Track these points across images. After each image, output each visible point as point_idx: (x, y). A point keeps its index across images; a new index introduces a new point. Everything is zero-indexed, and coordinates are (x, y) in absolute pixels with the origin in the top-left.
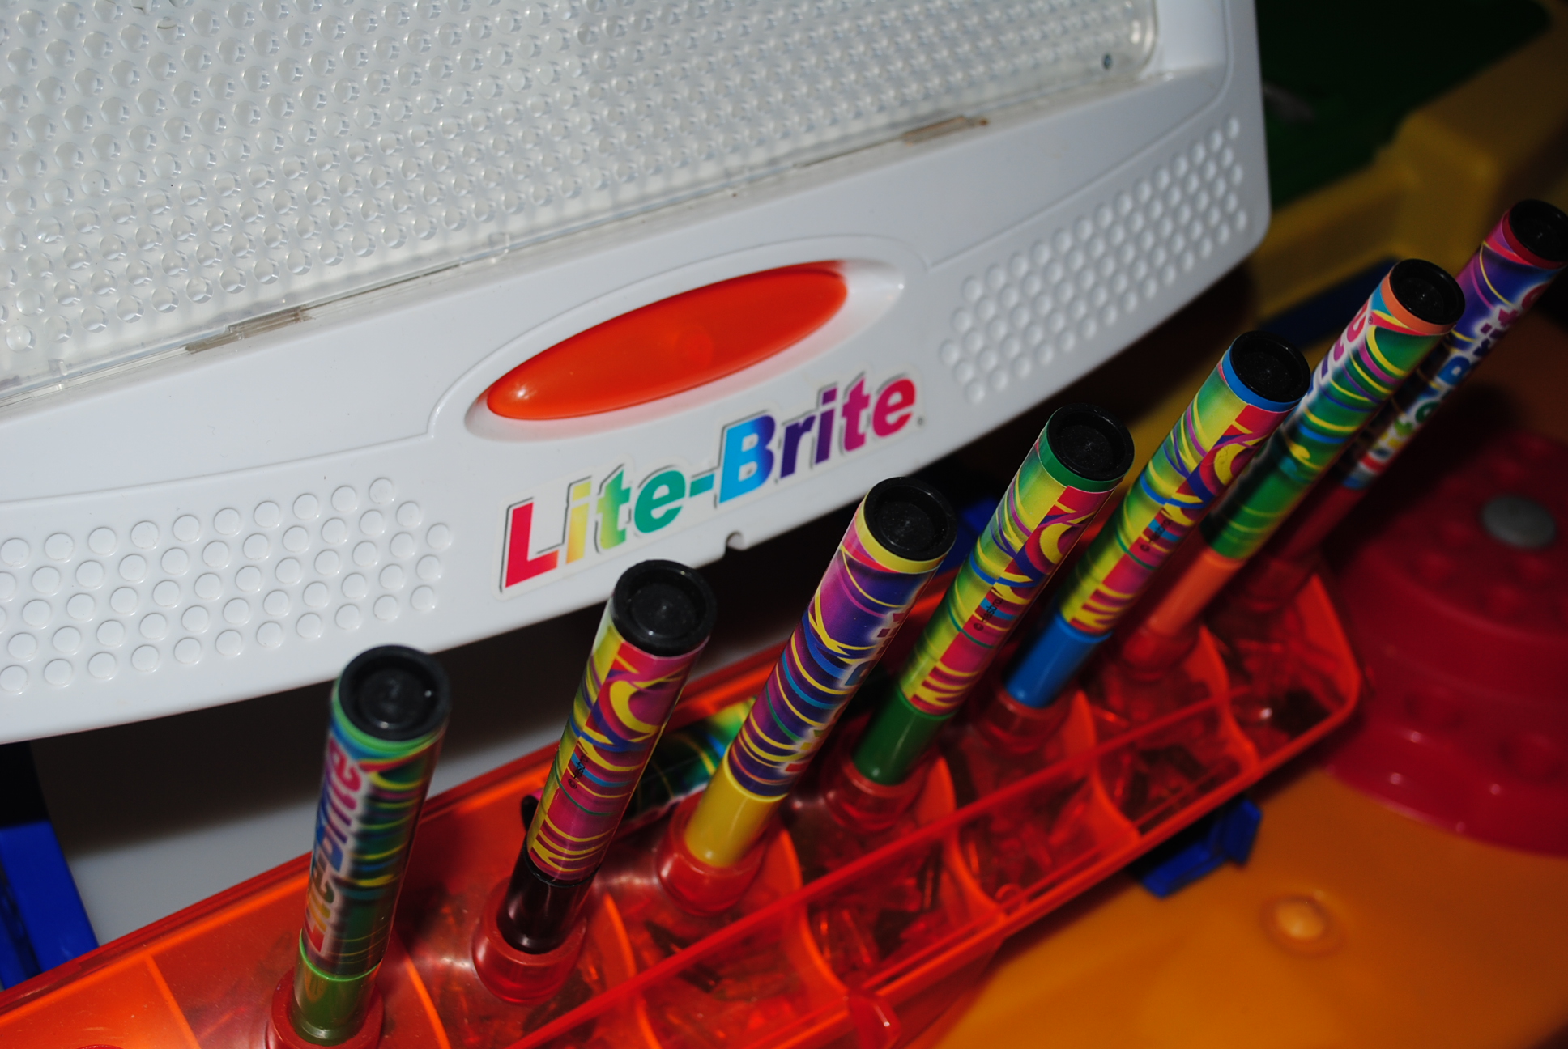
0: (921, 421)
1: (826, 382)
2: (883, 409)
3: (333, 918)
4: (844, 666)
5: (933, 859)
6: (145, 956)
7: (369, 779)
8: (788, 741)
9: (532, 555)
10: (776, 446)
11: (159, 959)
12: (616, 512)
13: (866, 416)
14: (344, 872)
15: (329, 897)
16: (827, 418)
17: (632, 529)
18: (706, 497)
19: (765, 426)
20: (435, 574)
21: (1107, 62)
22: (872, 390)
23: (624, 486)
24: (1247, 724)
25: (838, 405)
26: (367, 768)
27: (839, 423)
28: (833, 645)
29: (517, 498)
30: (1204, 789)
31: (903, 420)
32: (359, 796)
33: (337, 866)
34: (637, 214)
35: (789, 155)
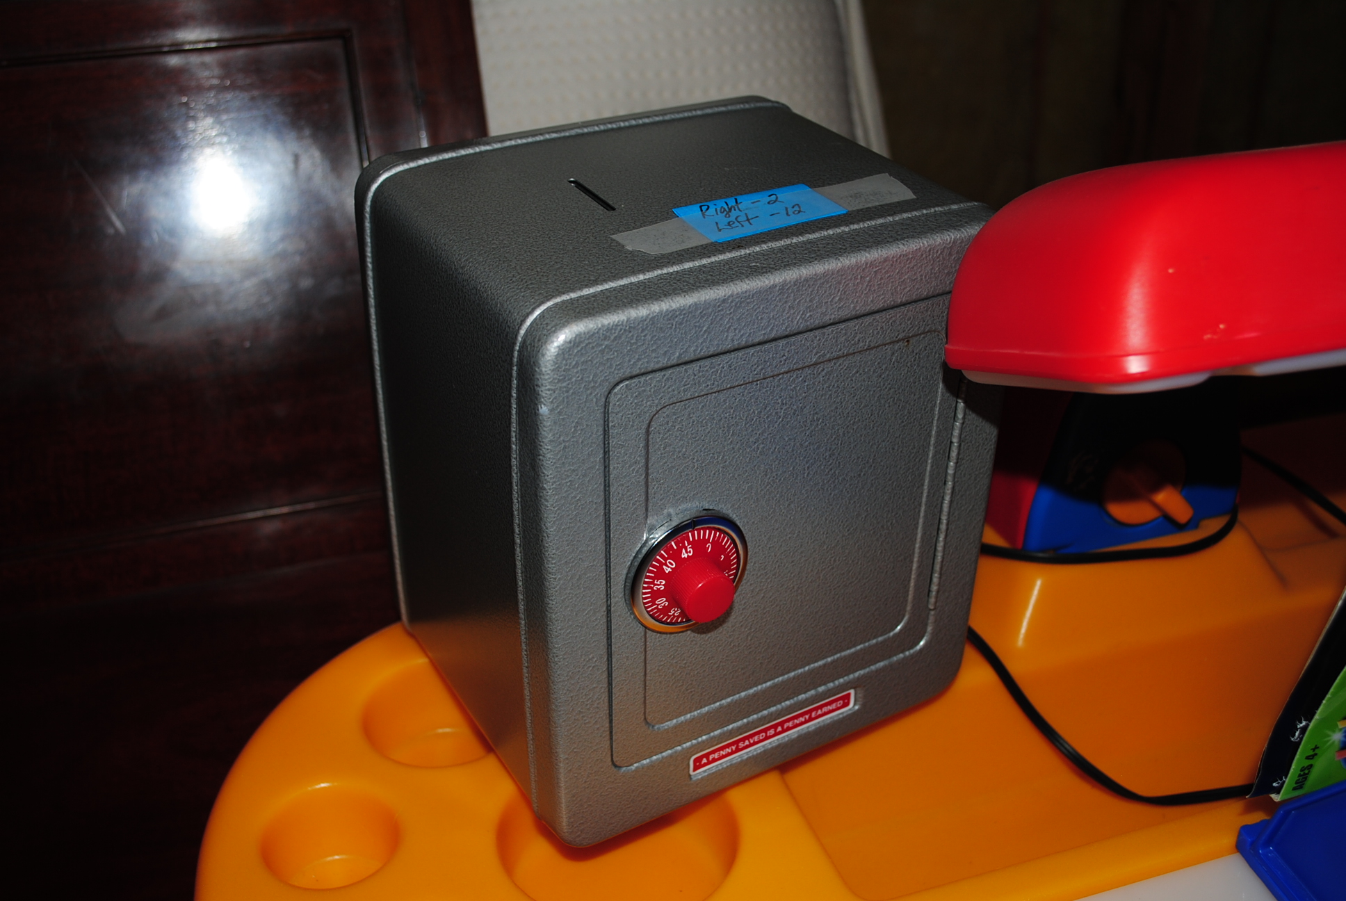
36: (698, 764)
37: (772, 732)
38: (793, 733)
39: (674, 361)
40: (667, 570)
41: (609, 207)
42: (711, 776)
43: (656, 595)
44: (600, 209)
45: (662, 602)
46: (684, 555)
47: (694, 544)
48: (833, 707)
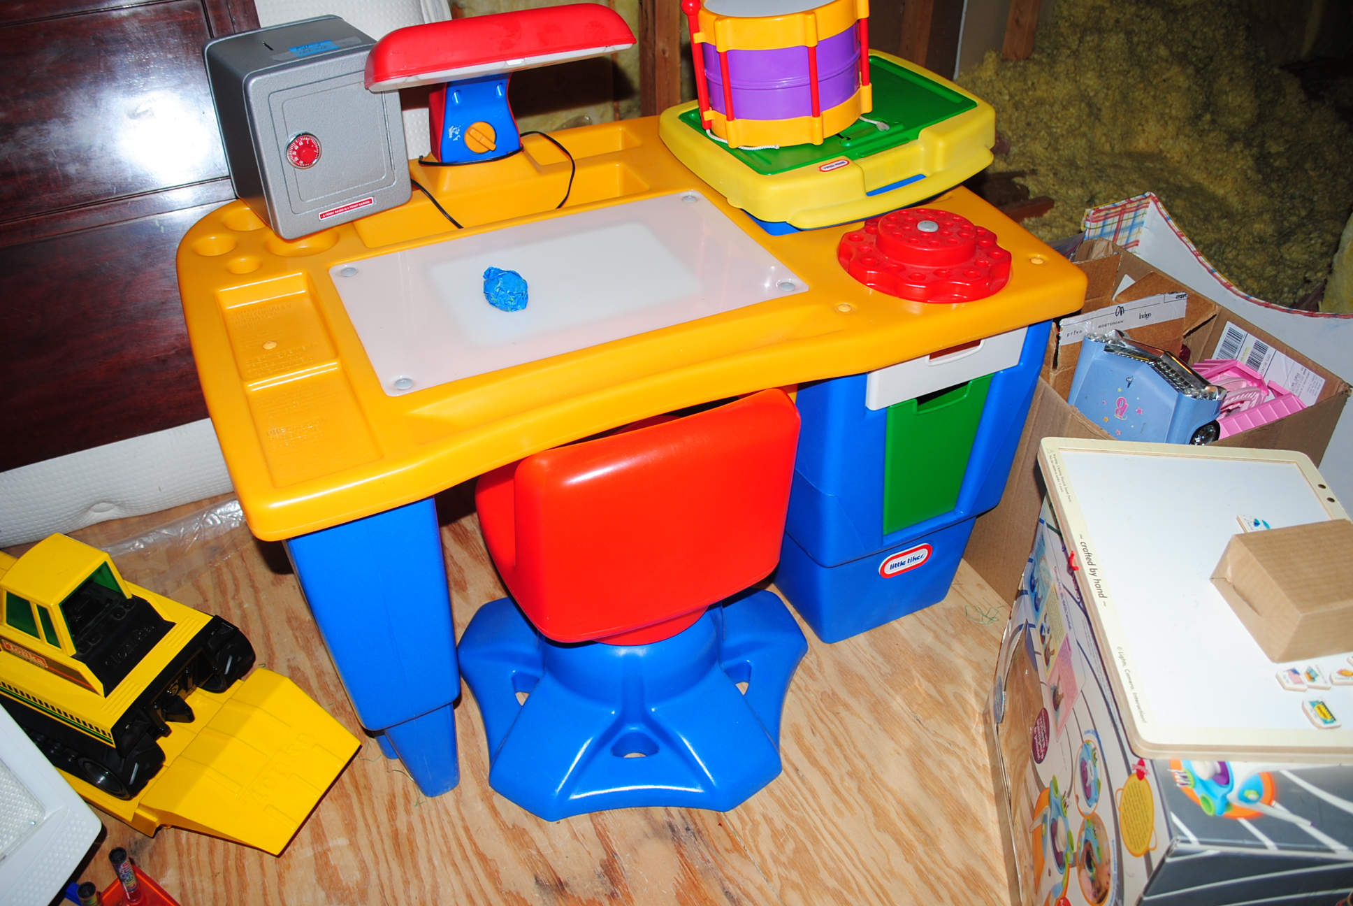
39: (286, 88)
40: (296, 148)
41: (271, 49)
43: (294, 150)
45: (295, 153)
46: (300, 144)
47: (303, 141)
48: (366, 203)
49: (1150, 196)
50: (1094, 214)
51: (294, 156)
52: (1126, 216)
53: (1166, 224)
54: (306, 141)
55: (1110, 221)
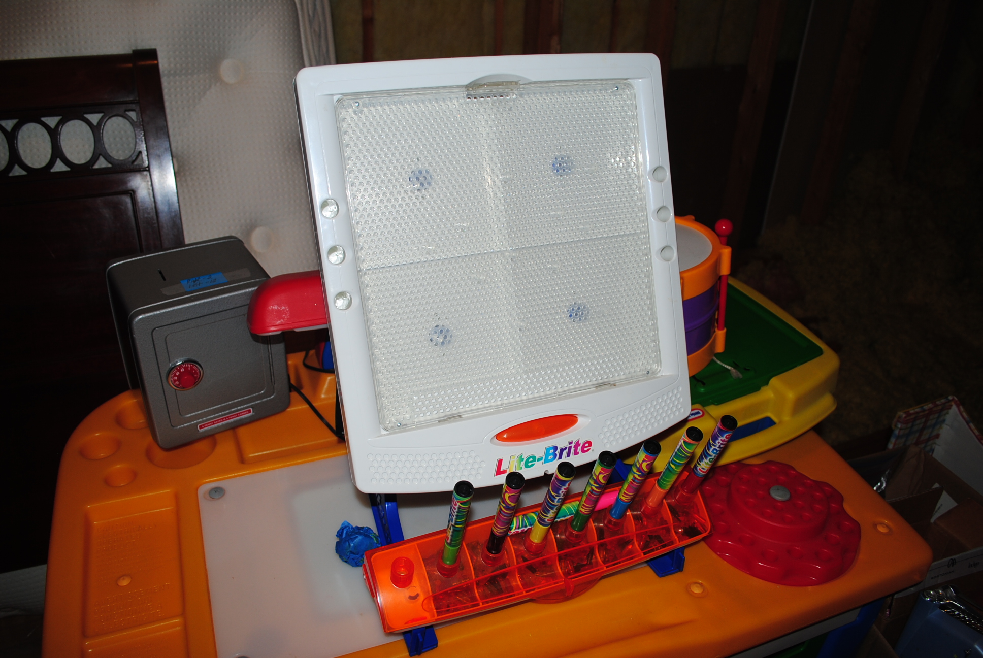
0: (593, 450)
1: (570, 440)
2: (584, 447)
3: (451, 533)
4: (555, 498)
5: (591, 552)
6: (415, 543)
7: (458, 504)
8: (547, 514)
9: (501, 470)
10: (558, 453)
11: (418, 544)
12: (520, 463)
13: (579, 448)
14: (453, 524)
15: (450, 529)
16: (570, 448)
17: (524, 467)
18: (541, 462)
19: (556, 448)
20: (481, 471)
21: (648, 373)
22: (581, 442)
23: (523, 458)
24: (677, 533)
25: (573, 445)
26: (458, 502)
27: (573, 449)
28: (553, 494)
29: (500, 458)
30: (664, 546)
31: (589, 450)
32: (456, 507)
33: (452, 522)
34: (526, 402)
35: (568, 390)
36: (201, 427)
37: (225, 419)
38: (232, 420)
39: (169, 323)
40: (177, 374)
41: (164, 279)
42: (206, 431)
43: (175, 375)
44: (161, 279)
45: (176, 378)
46: (182, 371)
47: (184, 368)
48: (245, 413)
49: (953, 399)
50: (905, 417)
51: (175, 381)
52: (931, 417)
53: (967, 427)
54: (188, 367)
55: (918, 422)
